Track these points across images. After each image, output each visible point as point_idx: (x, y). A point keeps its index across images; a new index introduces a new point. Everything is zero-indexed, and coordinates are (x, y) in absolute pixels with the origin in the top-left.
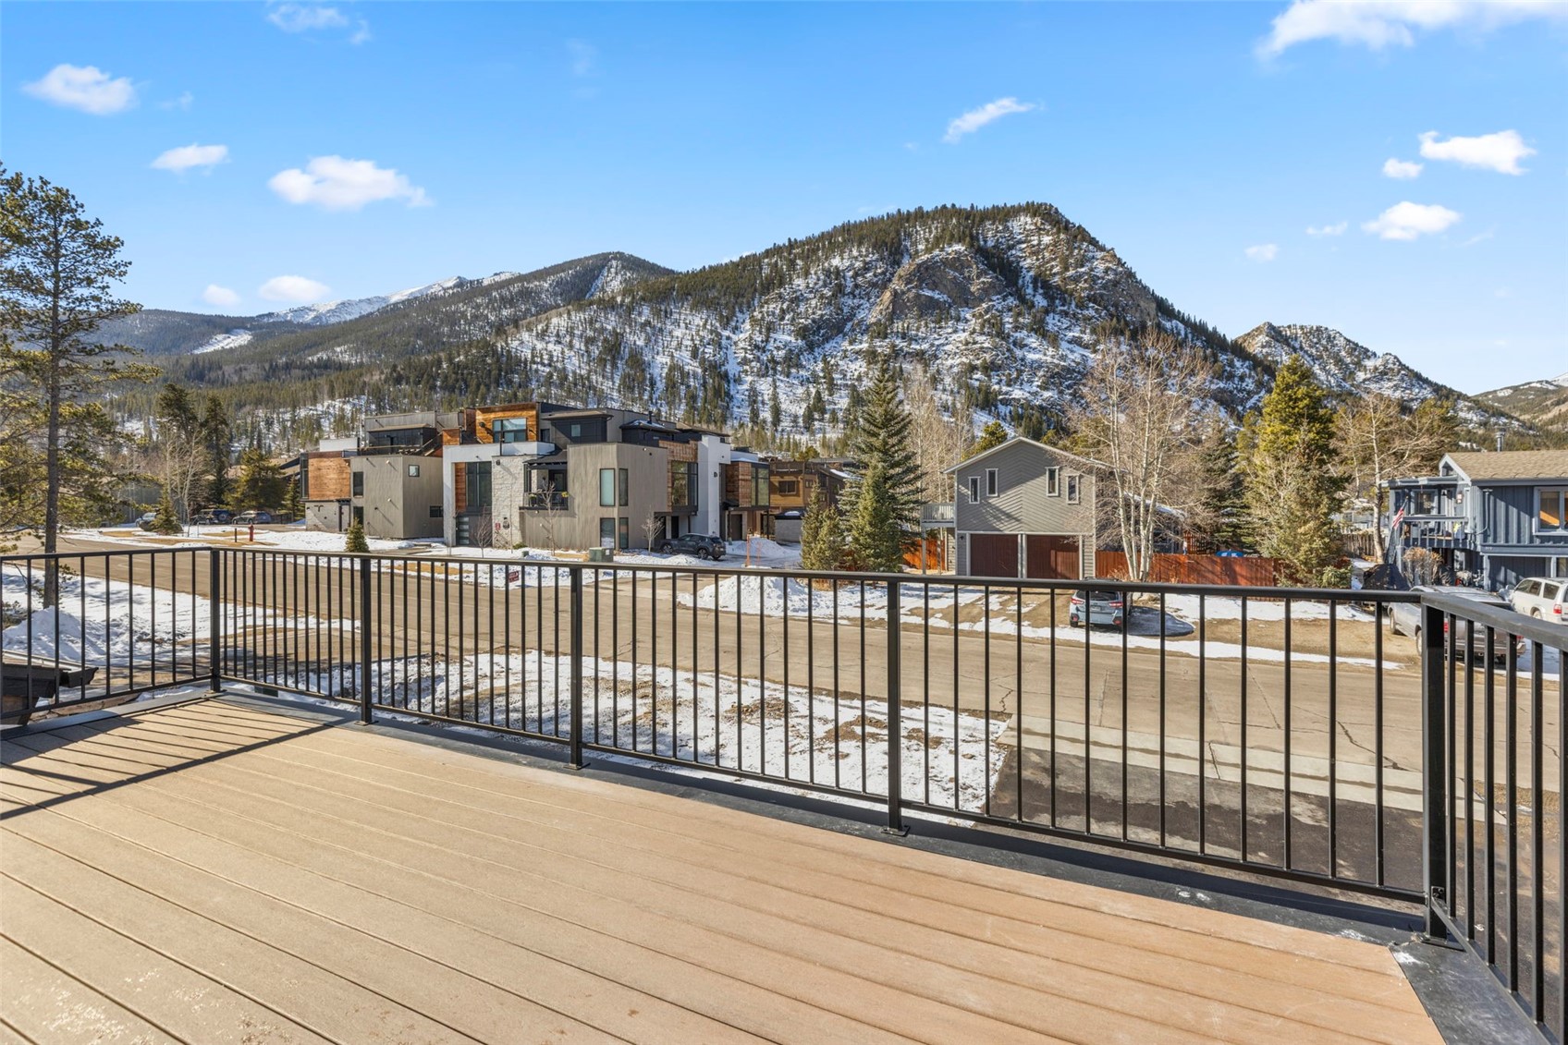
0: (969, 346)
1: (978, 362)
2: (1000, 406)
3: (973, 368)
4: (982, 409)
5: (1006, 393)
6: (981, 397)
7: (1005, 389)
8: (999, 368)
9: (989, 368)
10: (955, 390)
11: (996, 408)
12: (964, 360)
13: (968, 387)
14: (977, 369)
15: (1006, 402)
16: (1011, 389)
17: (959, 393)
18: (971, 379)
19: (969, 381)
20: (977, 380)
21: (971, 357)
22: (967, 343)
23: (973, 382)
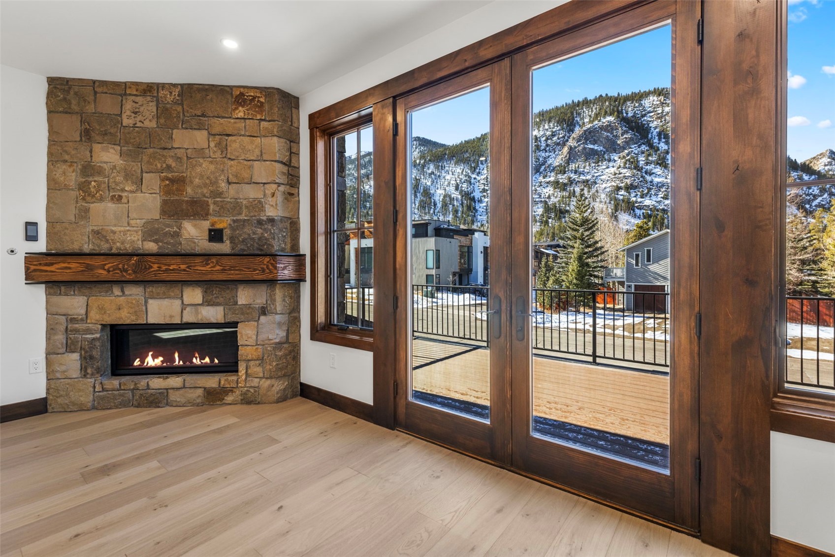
0: (617, 176)
1: (622, 185)
2: (636, 210)
3: (618, 188)
4: (625, 212)
5: (640, 202)
6: (624, 205)
7: (639, 200)
8: (636, 187)
9: (628, 188)
10: (608, 201)
11: (634, 211)
12: (613, 184)
13: (616, 199)
14: (622, 189)
15: (640, 208)
16: (643, 200)
17: (610, 203)
18: (618, 194)
19: (616, 196)
20: (621, 195)
21: (618, 182)
22: (615, 174)
23: (619, 196)
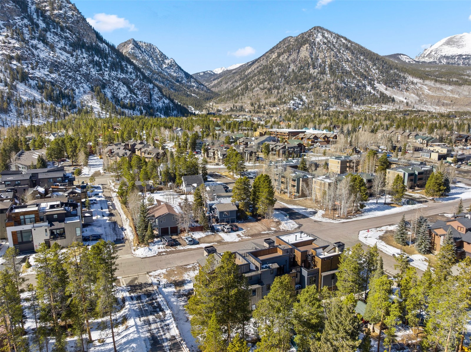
0: (6, 44)
1: (14, 55)
2: (30, 80)
3: (11, 58)
4: (21, 82)
5: (32, 74)
6: (19, 76)
7: (31, 71)
8: (26, 59)
9: (19, 59)
10: (3, 70)
11: (28, 81)
12: (4, 52)
13: (12, 69)
14: (14, 59)
15: (33, 79)
16: (34, 71)
17: (6, 72)
18: (11, 63)
19: (10, 65)
20: (15, 65)
21: (9, 51)
22: (5, 43)
23: (12, 66)
